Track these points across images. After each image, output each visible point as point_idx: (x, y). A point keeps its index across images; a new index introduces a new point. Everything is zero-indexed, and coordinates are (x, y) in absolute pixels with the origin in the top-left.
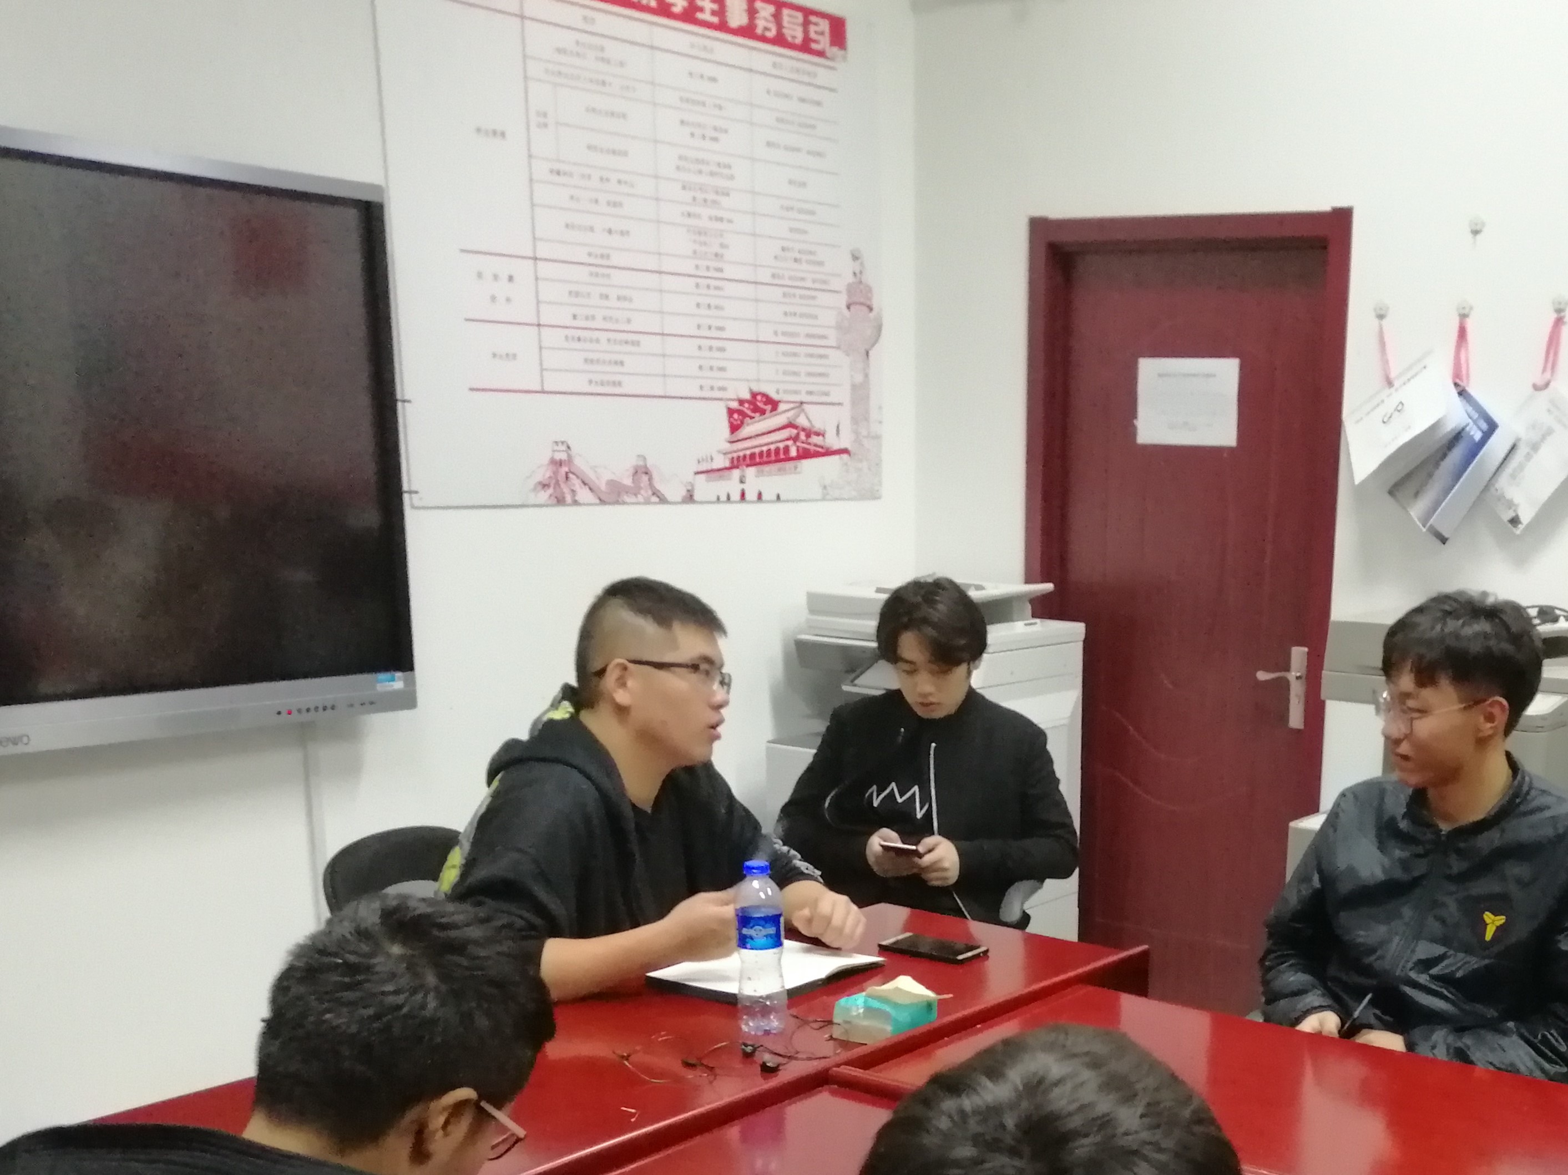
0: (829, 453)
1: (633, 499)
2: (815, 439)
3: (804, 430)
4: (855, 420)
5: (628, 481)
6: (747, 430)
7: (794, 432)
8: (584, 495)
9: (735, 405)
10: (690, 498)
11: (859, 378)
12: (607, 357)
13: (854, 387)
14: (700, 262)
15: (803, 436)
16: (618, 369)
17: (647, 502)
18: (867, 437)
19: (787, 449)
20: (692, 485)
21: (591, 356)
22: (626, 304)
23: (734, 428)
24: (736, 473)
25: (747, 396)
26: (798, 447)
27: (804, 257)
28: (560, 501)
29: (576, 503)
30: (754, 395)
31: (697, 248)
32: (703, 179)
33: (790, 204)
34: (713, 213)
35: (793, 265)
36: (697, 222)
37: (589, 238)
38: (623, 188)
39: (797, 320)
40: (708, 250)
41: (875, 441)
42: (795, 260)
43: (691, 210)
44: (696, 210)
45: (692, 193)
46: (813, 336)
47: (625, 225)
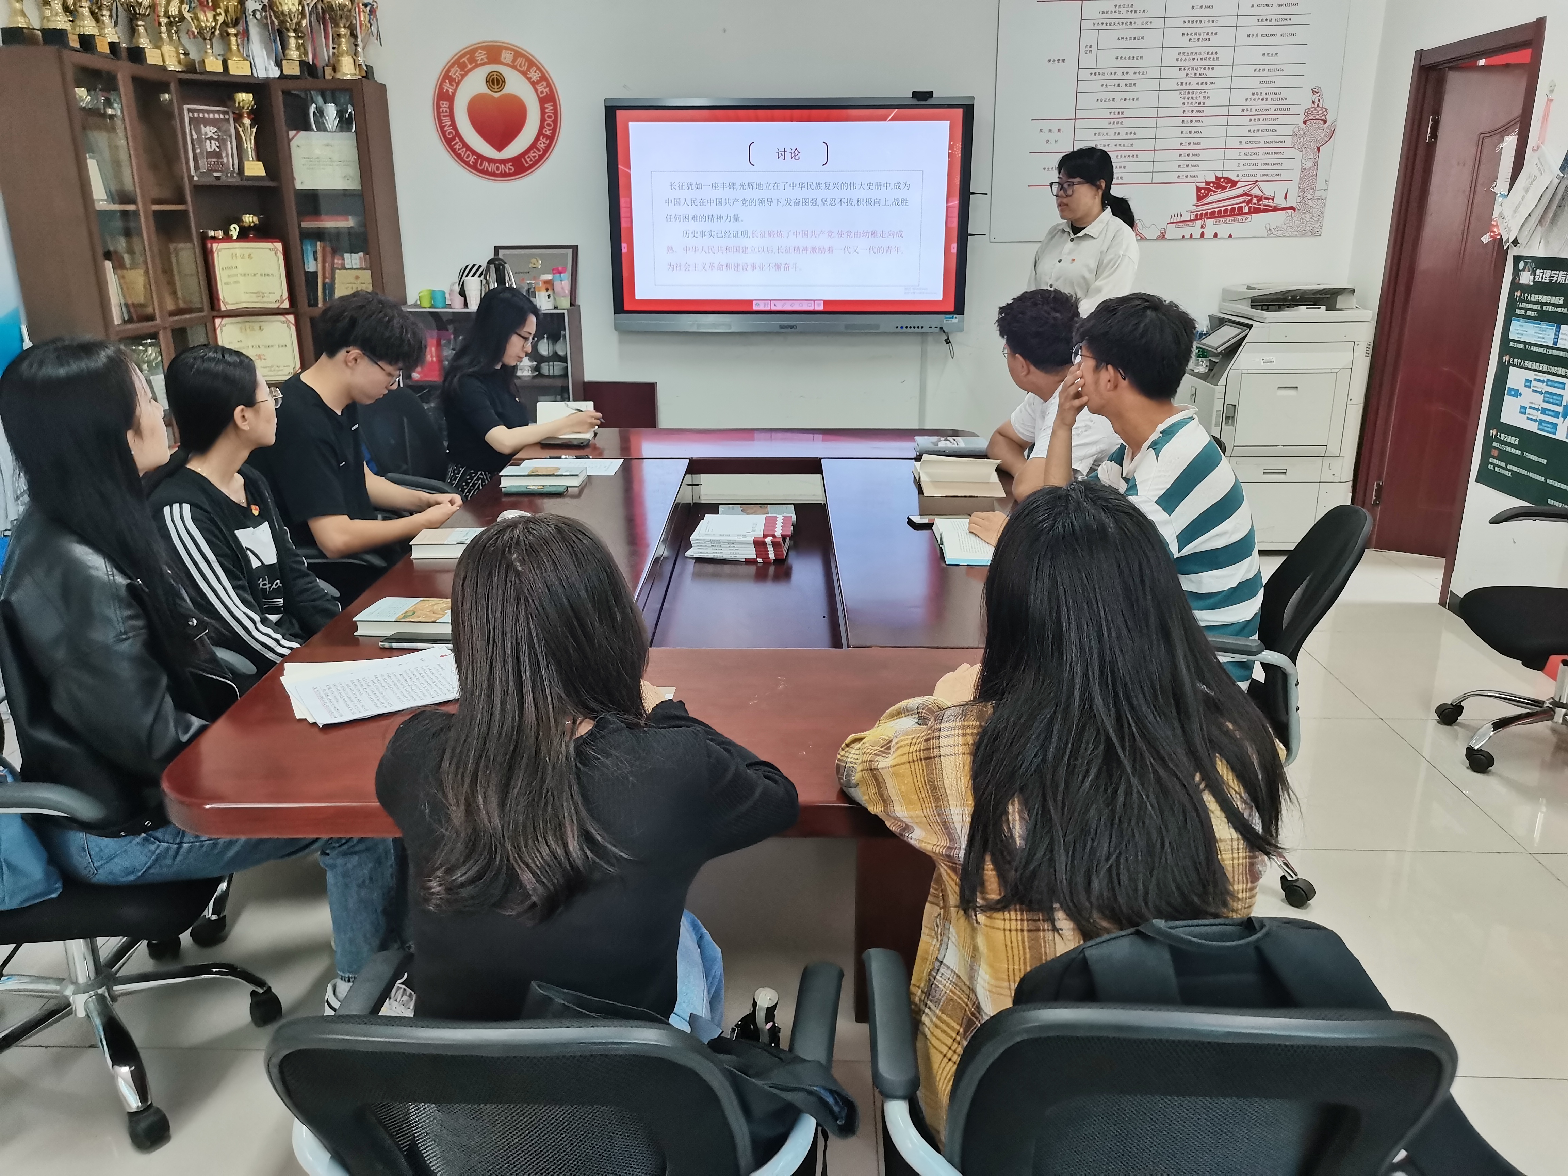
0: (1276, 209)
2: (1265, 202)
3: (1256, 197)
4: (1302, 190)
6: (1209, 199)
7: (1248, 198)
9: (1204, 185)
10: (1163, 237)
11: (1309, 164)
13: (1303, 170)
14: (1186, 109)
15: (1255, 200)
18: (1312, 199)
19: (1241, 208)
20: (1165, 230)
22: (1132, 136)
23: (1200, 198)
24: (1199, 223)
25: (1214, 180)
26: (1250, 208)
27: (1270, 97)
30: (1218, 178)
31: (1186, 101)
32: (1196, 63)
33: (1262, 67)
34: (1200, 80)
35: (1260, 102)
36: (1187, 87)
37: (1111, 104)
38: (1137, 76)
39: (1260, 133)
40: (1194, 102)
41: (1320, 201)
42: (1263, 99)
43: (1184, 81)
44: (1188, 80)
45: (1186, 72)
46: (1272, 142)
47: (1135, 95)
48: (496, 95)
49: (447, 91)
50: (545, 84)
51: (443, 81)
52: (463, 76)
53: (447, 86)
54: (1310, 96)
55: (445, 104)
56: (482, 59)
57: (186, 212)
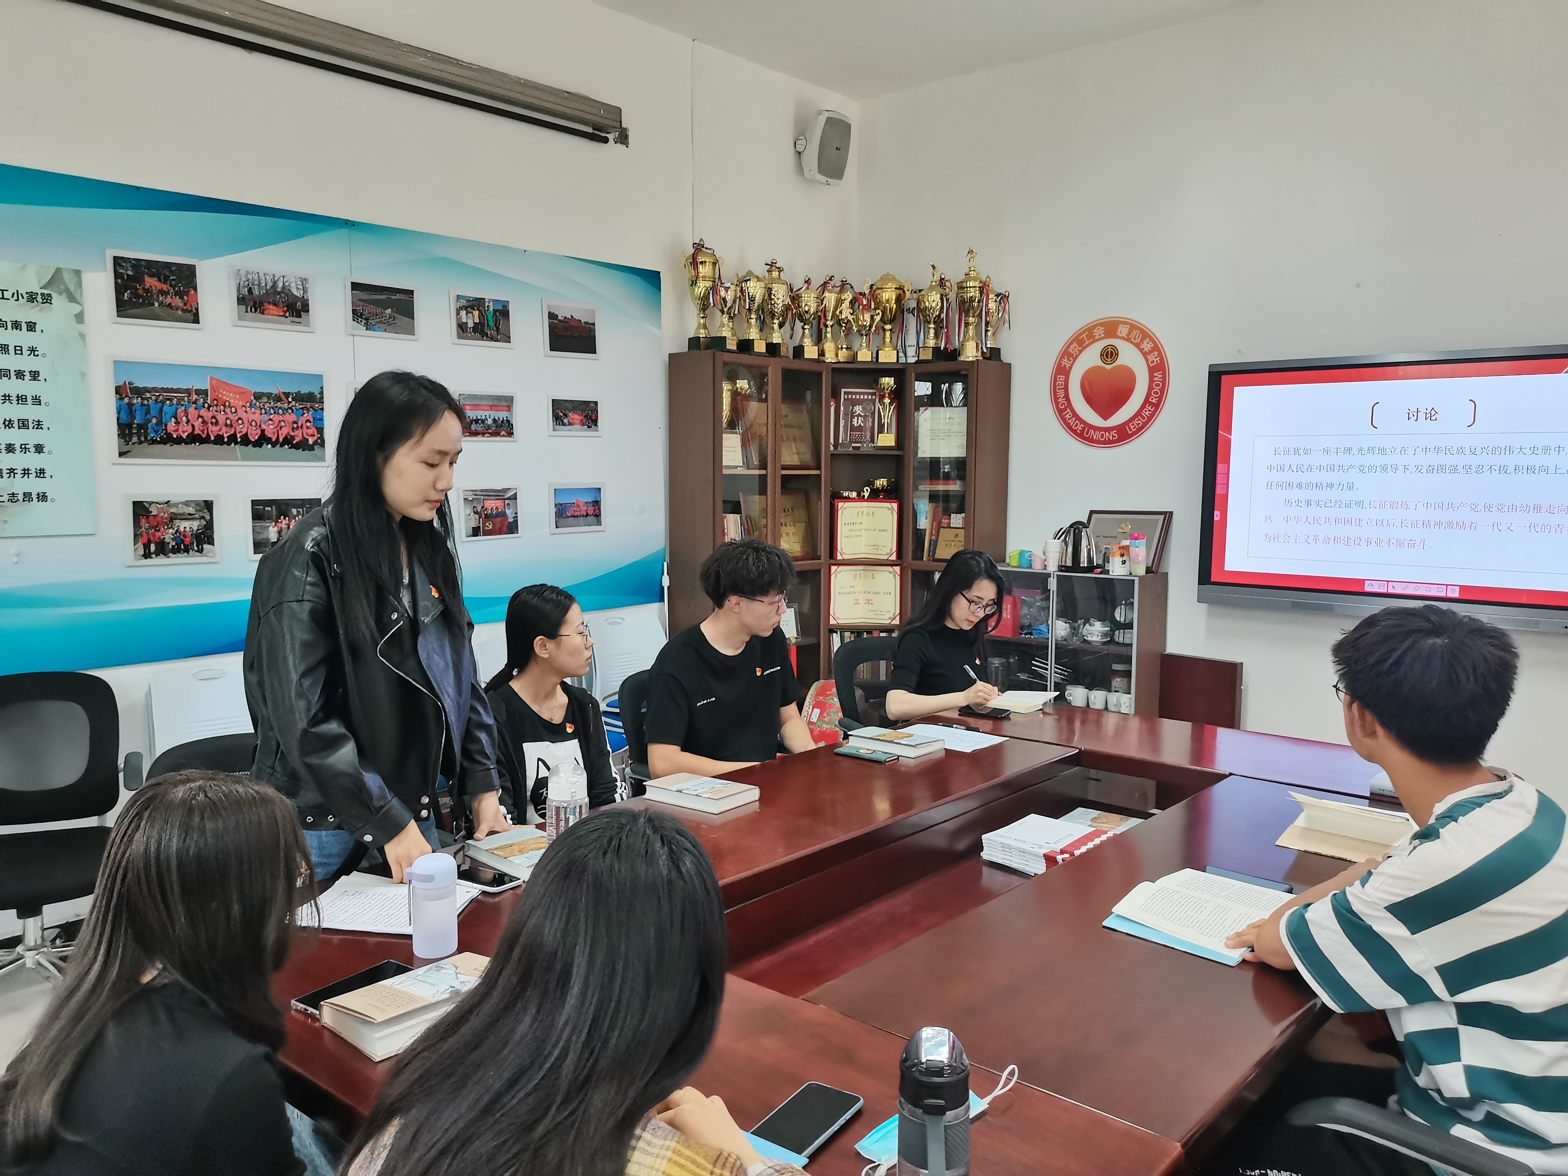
48: (1109, 367)
49: (1065, 365)
50: (1156, 353)
51: (1062, 357)
52: (1080, 352)
53: (1065, 362)
55: (1062, 377)
56: (1100, 335)
57: (819, 476)
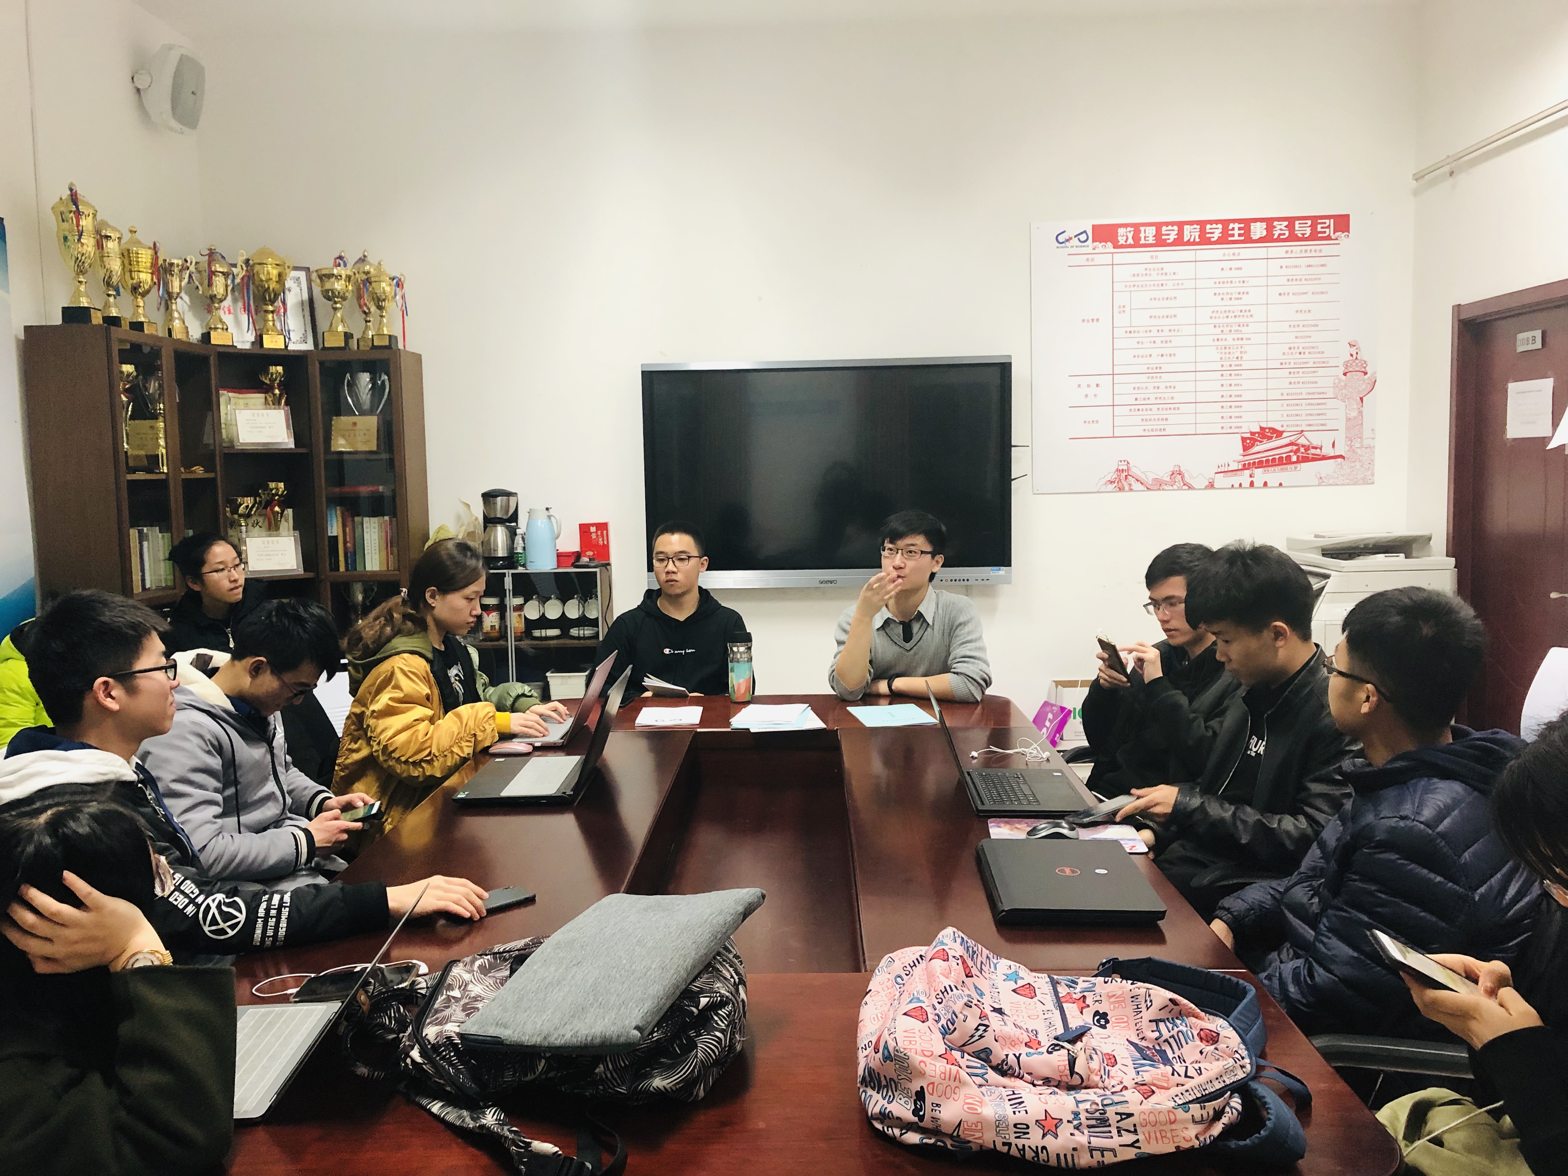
0: (1325, 458)
1: (1171, 488)
2: (1313, 451)
3: (1303, 446)
4: (1350, 439)
5: (1168, 479)
6: (1256, 449)
7: (1295, 448)
8: (1136, 486)
9: (1248, 435)
10: (1211, 486)
11: (1354, 414)
12: (1156, 417)
13: (1348, 419)
14: (1224, 363)
15: (1302, 450)
16: (1164, 422)
17: (1179, 489)
18: (1361, 447)
19: (1289, 458)
20: (1213, 480)
21: (1144, 417)
22: (1172, 390)
23: (1245, 449)
24: (1247, 472)
25: (1258, 430)
26: (1298, 457)
27: (1307, 351)
28: (1121, 489)
29: (1131, 490)
30: (1262, 428)
31: (1223, 356)
32: (1229, 320)
33: (1296, 323)
34: (1236, 336)
35: (1298, 356)
36: (1224, 343)
37: (1149, 360)
38: (1172, 333)
39: (1301, 385)
40: (1231, 356)
41: (1368, 450)
42: (1300, 353)
43: (1220, 337)
44: (1224, 337)
45: (1221, 329)
46: (1313, 393)
47: (1172, 351)
54: (1349, 350)
57: (214, 480)
